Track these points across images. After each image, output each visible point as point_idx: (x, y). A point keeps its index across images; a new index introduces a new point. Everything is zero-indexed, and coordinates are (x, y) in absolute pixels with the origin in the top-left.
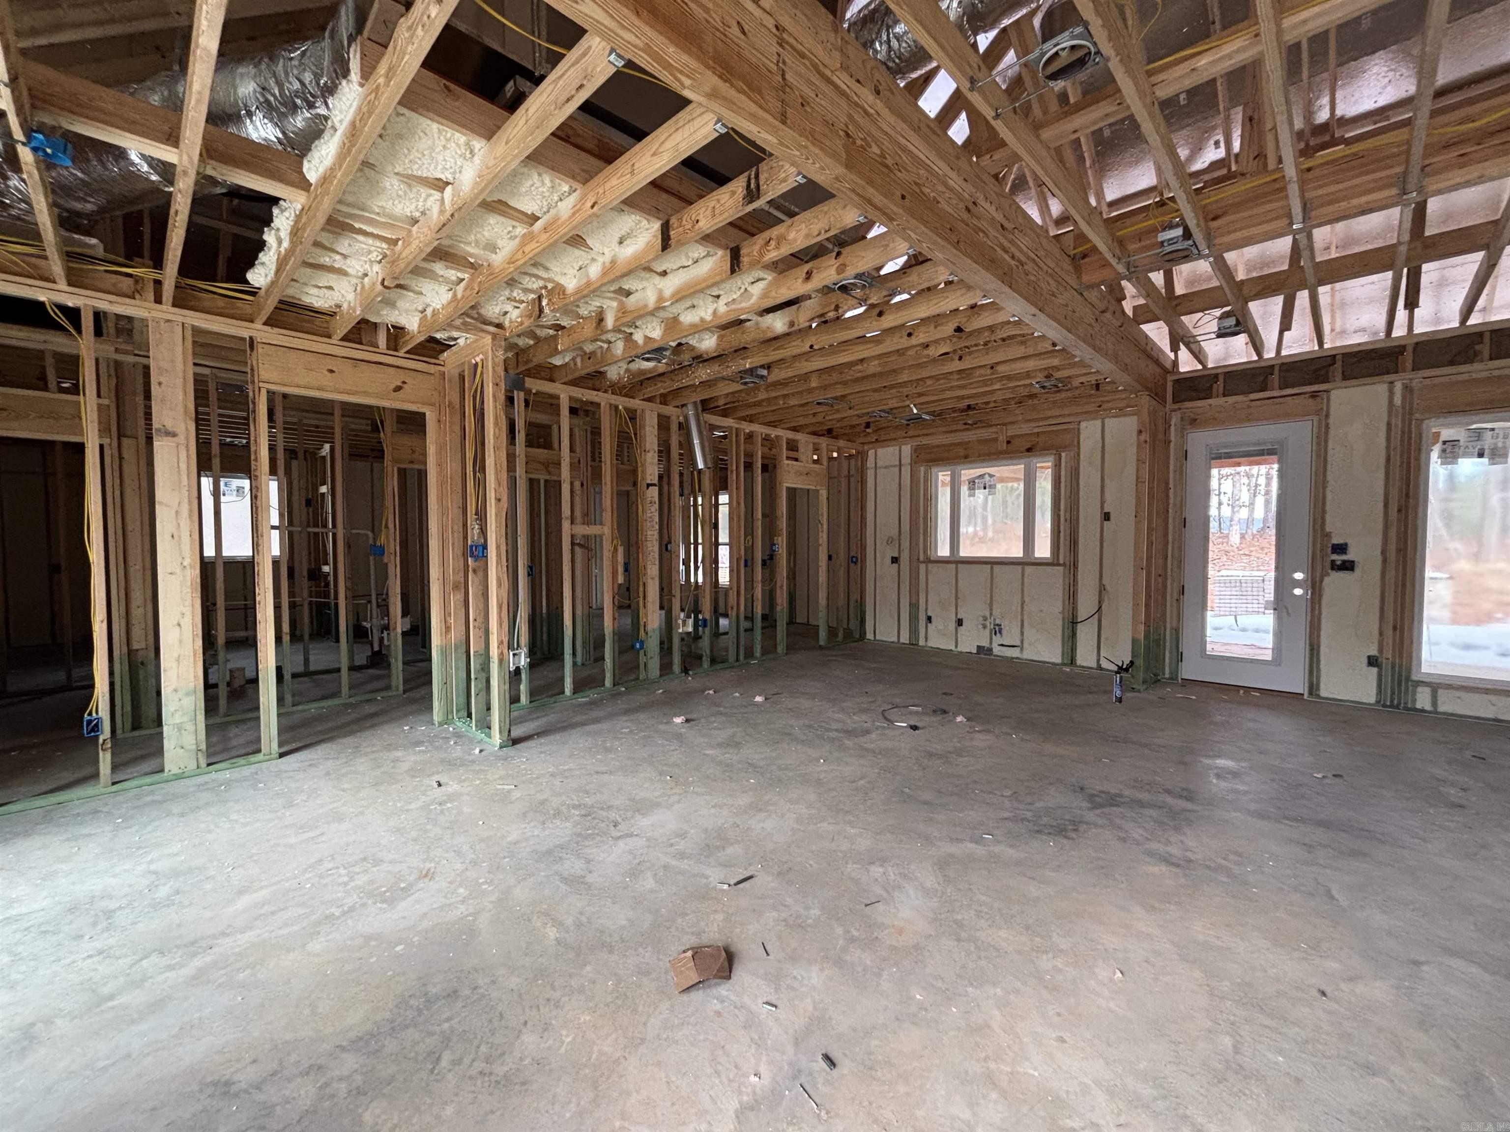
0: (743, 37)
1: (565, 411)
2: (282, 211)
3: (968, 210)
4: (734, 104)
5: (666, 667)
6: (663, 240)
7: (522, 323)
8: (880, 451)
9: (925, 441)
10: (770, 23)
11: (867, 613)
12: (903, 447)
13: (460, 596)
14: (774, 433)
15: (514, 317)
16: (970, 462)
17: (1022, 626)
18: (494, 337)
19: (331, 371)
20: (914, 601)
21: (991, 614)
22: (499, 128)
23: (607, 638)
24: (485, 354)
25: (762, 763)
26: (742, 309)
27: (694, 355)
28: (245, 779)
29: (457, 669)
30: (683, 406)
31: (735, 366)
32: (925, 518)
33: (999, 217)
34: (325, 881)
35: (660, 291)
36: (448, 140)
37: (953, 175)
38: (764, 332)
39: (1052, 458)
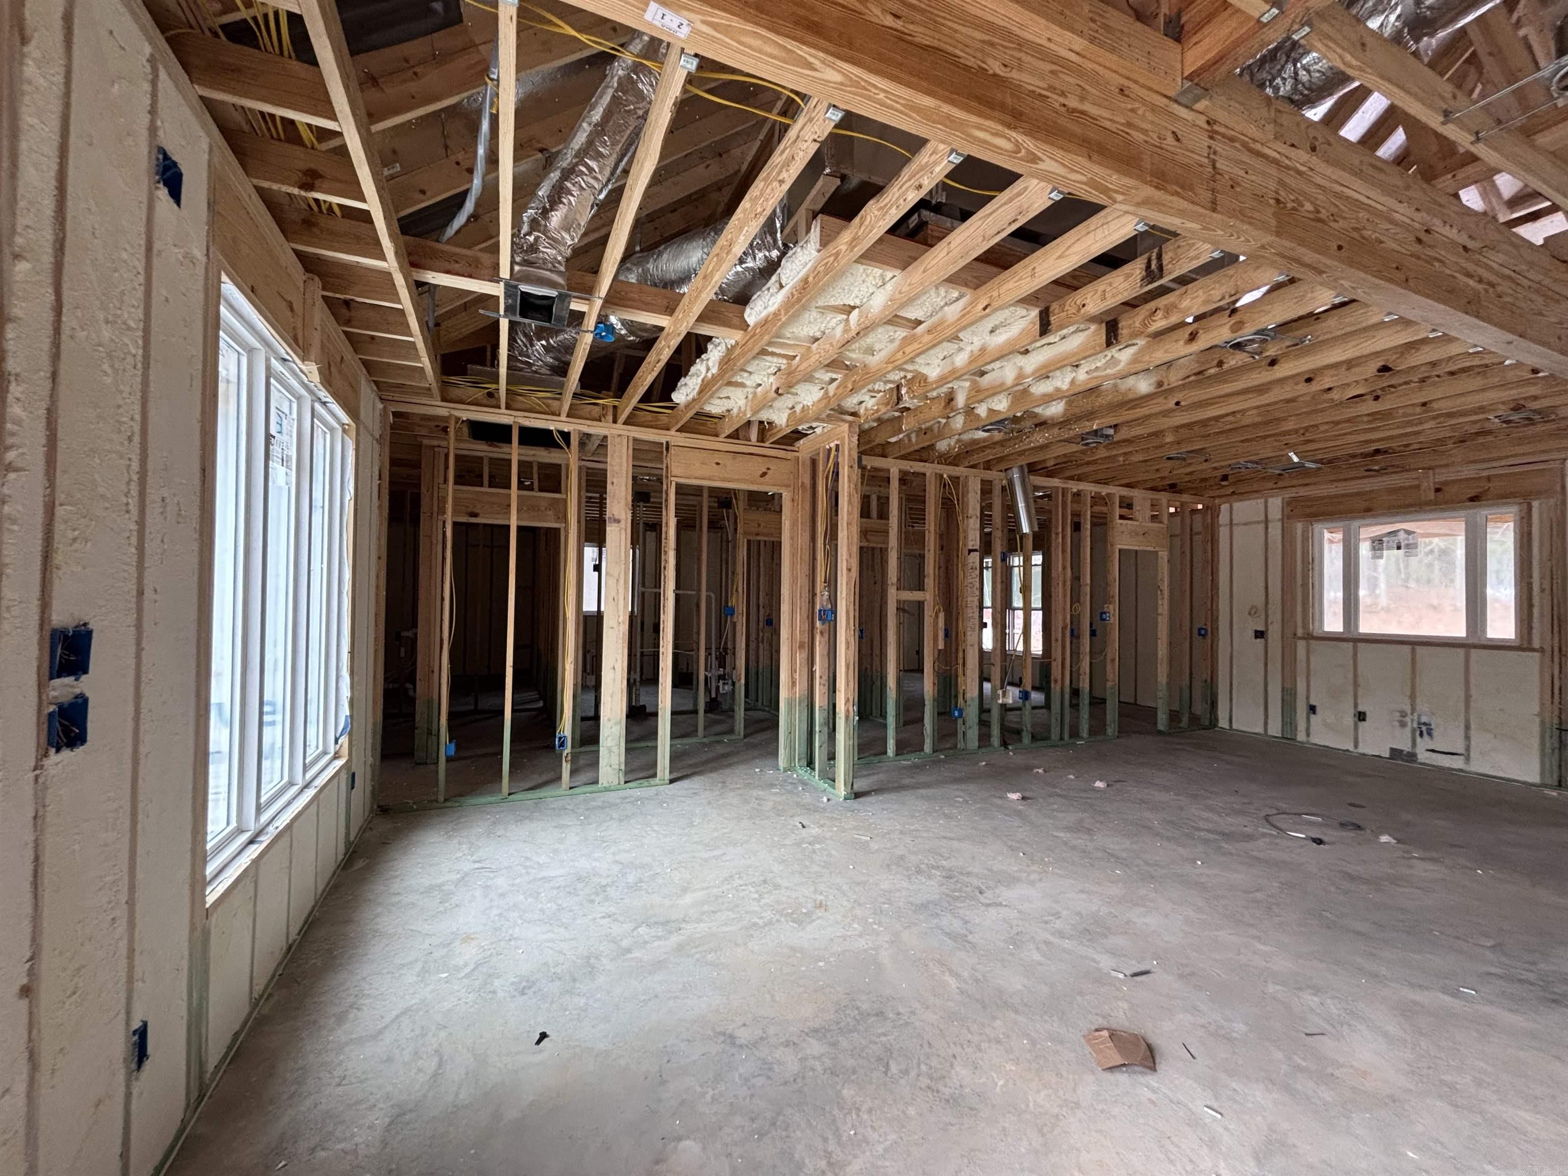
0: (1176, 143)
1: (895, 484)
2: (716, 346)
3: (1419, 241)
4: (1164, 205)
5: (984, 738)
6: (1042, 325)
7: (878, 411)
8: (1237, 505)
9: (1302, 492)
10: (1201, 121)
11: (1220, 697)
12: (1270, 500)
13: (805, 654)
14: (1104, 490)
15: (869, 406)
16: (1374, 516)
17: (1467, 727)
18: (851, 424)
19: (718, 464)
20: (1288, 685)
21: (1413, 710)
22: (915, 259)
23: (927, 703)
24: (843, 440)
25: (1124, 855)
26: (1107, 376)
27: (1036, 421)
28: (650, 798)
29: (800, 721)
30: (1006, 470)
31: (1077, 429)
32: (1305, 585)
33: (1463, 239)
34: (741, 895)
35: (1021, 368)
36: (867, 276)
37: (1401, 208)
38: (1123, 394)
39: (1514, 509)
